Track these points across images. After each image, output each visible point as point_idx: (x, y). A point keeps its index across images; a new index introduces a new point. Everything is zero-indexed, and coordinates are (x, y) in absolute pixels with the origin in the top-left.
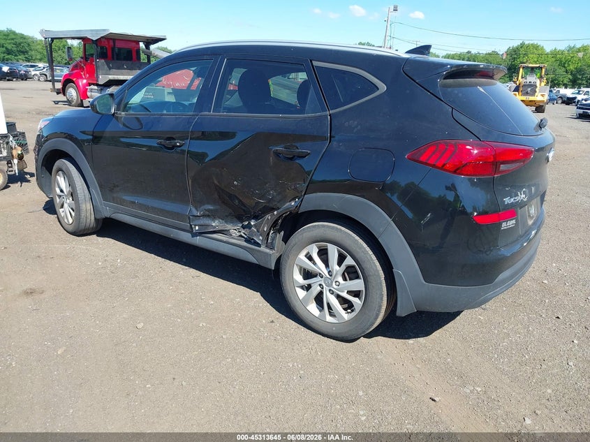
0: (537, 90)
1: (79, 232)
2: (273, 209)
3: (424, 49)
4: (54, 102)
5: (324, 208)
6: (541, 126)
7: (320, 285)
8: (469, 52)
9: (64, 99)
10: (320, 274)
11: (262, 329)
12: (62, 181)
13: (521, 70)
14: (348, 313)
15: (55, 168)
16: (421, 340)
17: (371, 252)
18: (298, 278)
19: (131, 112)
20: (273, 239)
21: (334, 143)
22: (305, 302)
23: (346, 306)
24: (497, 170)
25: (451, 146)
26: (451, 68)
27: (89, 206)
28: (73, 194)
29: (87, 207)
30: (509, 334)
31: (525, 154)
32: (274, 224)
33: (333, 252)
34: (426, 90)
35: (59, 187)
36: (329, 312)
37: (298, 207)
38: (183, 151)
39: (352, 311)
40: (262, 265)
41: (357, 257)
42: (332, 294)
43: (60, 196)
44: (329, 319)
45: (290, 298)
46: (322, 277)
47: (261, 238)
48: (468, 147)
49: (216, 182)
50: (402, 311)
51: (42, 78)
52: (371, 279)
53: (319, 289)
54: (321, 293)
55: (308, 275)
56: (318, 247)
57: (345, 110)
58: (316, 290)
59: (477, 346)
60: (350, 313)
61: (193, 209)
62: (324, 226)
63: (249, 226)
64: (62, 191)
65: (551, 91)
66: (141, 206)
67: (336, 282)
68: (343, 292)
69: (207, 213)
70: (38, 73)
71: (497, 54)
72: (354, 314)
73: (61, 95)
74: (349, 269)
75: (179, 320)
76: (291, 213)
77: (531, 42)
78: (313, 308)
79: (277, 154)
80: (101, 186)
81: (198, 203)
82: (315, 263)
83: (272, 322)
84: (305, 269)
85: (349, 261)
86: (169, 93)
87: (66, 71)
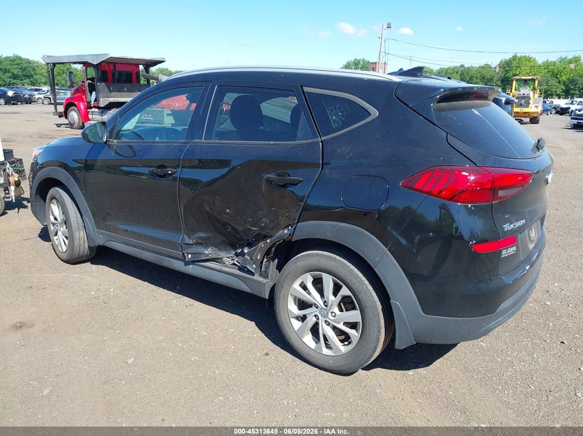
0: (531, 101)
1: (74, 260)
2: (266, 237)
3: (417, 72)
4: (57, 125)
5: (318, 237)
6: (538, 146)
7: (316, 316)
8: (462, 66)
9: (66, 121)
10: (315, 304)
11: (256, 363)
12: (55, 209)
13: (514, 82)
14: (345, 345)
15: (48, 196)
16: (421, 370)
17: (367, 283)
18: (293, 308)
19: (124, 140)
20: (267, 268)
21: (327, 171)
22: (300, 334)
23: (343, 337)
24: (495, 196)
25: (447, 172)
26: (445, 91)
27: (82, 234)
28: (66, 222)
29: (80, 235)
30: (512, 363)
31: (523, 178)
32: (268, 253)
33: (328, 282)
34: (419, 114)
35: (53, 215)
36: (325, 343)
37: (291, 235)
38: (175, 179)
39: (350, 343)
40: (256, 294)
41: (353, 287)
42: (328, 325)
43: (54, 224)
44: (325, 351)
45: (285, 329)
46: (317, 308)
47: (254, 266)
48: (464, 173)
49: (207, 209)
50: (400, 344)
51: (46, 102)
52: (368, 311)
53: (314, 319)
54: (316, 324)
55: (303, 305)
56: (313, 277)
57: (337, 137)
58: (311, 321)
59: (480, 377)
60: (348, 345)
61: (186, 237)
62: (318, 255)
63: (242, 254)
64: (56, 219)
65: (544, 102)
66: (134, 234)
67: (332, 312)
68: (339, 323)
69: (199, 241)
70: (42, 96)
71: (490, 67)
72: (351, 347)
73: (63, 118)
74: (346, 300)
75: (170, 354)
76: (284, 240)
77: (524, 55)
78: (308, 340)
79: (269, 181)
80: (94, 214)
81: (190, 231)
82: (309, 293)
83: (267, 354)
84: (299, 300)
85: (345, 291)
86: (168, 114)
87: (69, 94)
